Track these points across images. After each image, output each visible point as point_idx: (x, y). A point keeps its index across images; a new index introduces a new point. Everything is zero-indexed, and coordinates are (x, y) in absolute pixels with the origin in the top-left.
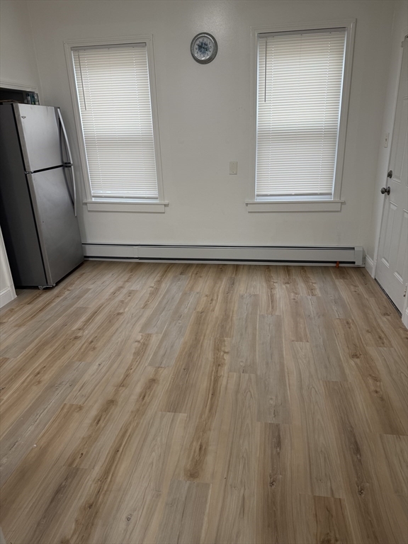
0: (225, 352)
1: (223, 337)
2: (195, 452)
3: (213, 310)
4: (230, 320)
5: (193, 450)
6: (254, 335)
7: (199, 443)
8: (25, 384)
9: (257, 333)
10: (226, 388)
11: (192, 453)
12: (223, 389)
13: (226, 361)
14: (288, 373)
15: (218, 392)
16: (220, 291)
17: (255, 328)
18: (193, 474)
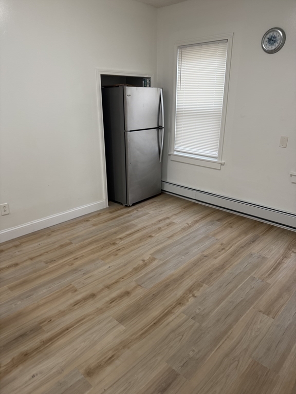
0: (193, 296)
1: (203, 283)
2: (105, 358)
3: (216, 258)
4: (222, 270)
5: (105, 356)
6: (231, 291)
7: (113, 354)
8: (65, 262)
9: (235, 291)
10: (168, 324)
11: (103, 358)
12: (165, 323)
13: (188, 303)
14: (228, 337)
15: (160, 323)
16: (236, 245)
17: (236, 287)
18: (90, 373)
